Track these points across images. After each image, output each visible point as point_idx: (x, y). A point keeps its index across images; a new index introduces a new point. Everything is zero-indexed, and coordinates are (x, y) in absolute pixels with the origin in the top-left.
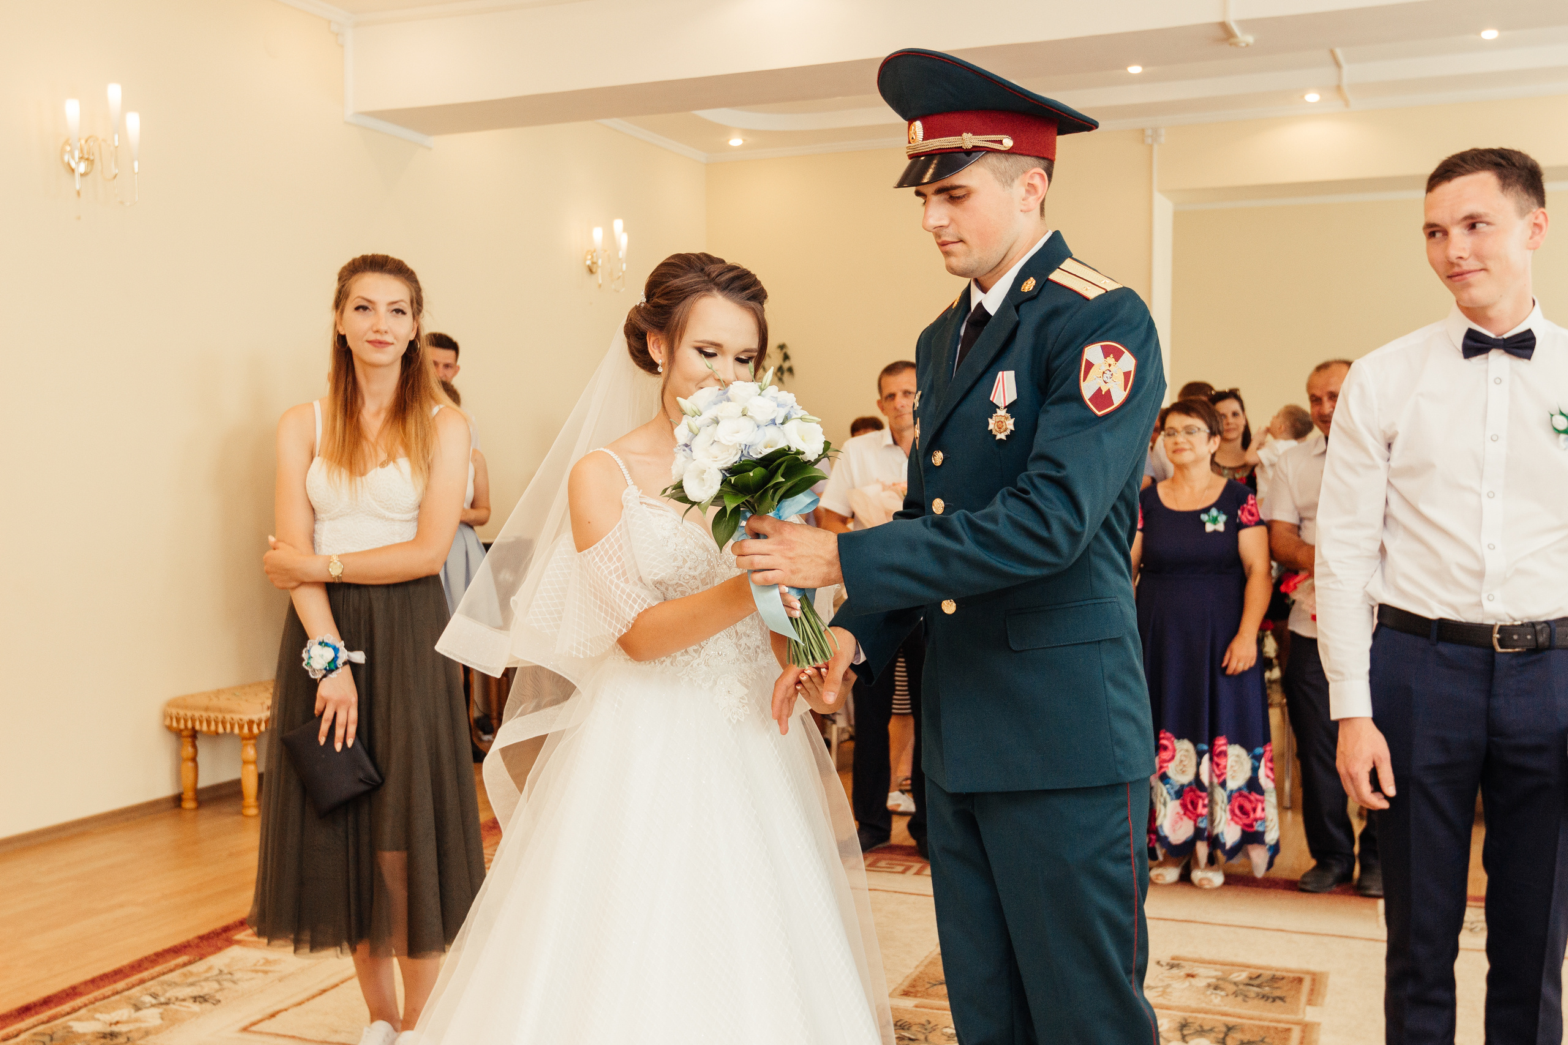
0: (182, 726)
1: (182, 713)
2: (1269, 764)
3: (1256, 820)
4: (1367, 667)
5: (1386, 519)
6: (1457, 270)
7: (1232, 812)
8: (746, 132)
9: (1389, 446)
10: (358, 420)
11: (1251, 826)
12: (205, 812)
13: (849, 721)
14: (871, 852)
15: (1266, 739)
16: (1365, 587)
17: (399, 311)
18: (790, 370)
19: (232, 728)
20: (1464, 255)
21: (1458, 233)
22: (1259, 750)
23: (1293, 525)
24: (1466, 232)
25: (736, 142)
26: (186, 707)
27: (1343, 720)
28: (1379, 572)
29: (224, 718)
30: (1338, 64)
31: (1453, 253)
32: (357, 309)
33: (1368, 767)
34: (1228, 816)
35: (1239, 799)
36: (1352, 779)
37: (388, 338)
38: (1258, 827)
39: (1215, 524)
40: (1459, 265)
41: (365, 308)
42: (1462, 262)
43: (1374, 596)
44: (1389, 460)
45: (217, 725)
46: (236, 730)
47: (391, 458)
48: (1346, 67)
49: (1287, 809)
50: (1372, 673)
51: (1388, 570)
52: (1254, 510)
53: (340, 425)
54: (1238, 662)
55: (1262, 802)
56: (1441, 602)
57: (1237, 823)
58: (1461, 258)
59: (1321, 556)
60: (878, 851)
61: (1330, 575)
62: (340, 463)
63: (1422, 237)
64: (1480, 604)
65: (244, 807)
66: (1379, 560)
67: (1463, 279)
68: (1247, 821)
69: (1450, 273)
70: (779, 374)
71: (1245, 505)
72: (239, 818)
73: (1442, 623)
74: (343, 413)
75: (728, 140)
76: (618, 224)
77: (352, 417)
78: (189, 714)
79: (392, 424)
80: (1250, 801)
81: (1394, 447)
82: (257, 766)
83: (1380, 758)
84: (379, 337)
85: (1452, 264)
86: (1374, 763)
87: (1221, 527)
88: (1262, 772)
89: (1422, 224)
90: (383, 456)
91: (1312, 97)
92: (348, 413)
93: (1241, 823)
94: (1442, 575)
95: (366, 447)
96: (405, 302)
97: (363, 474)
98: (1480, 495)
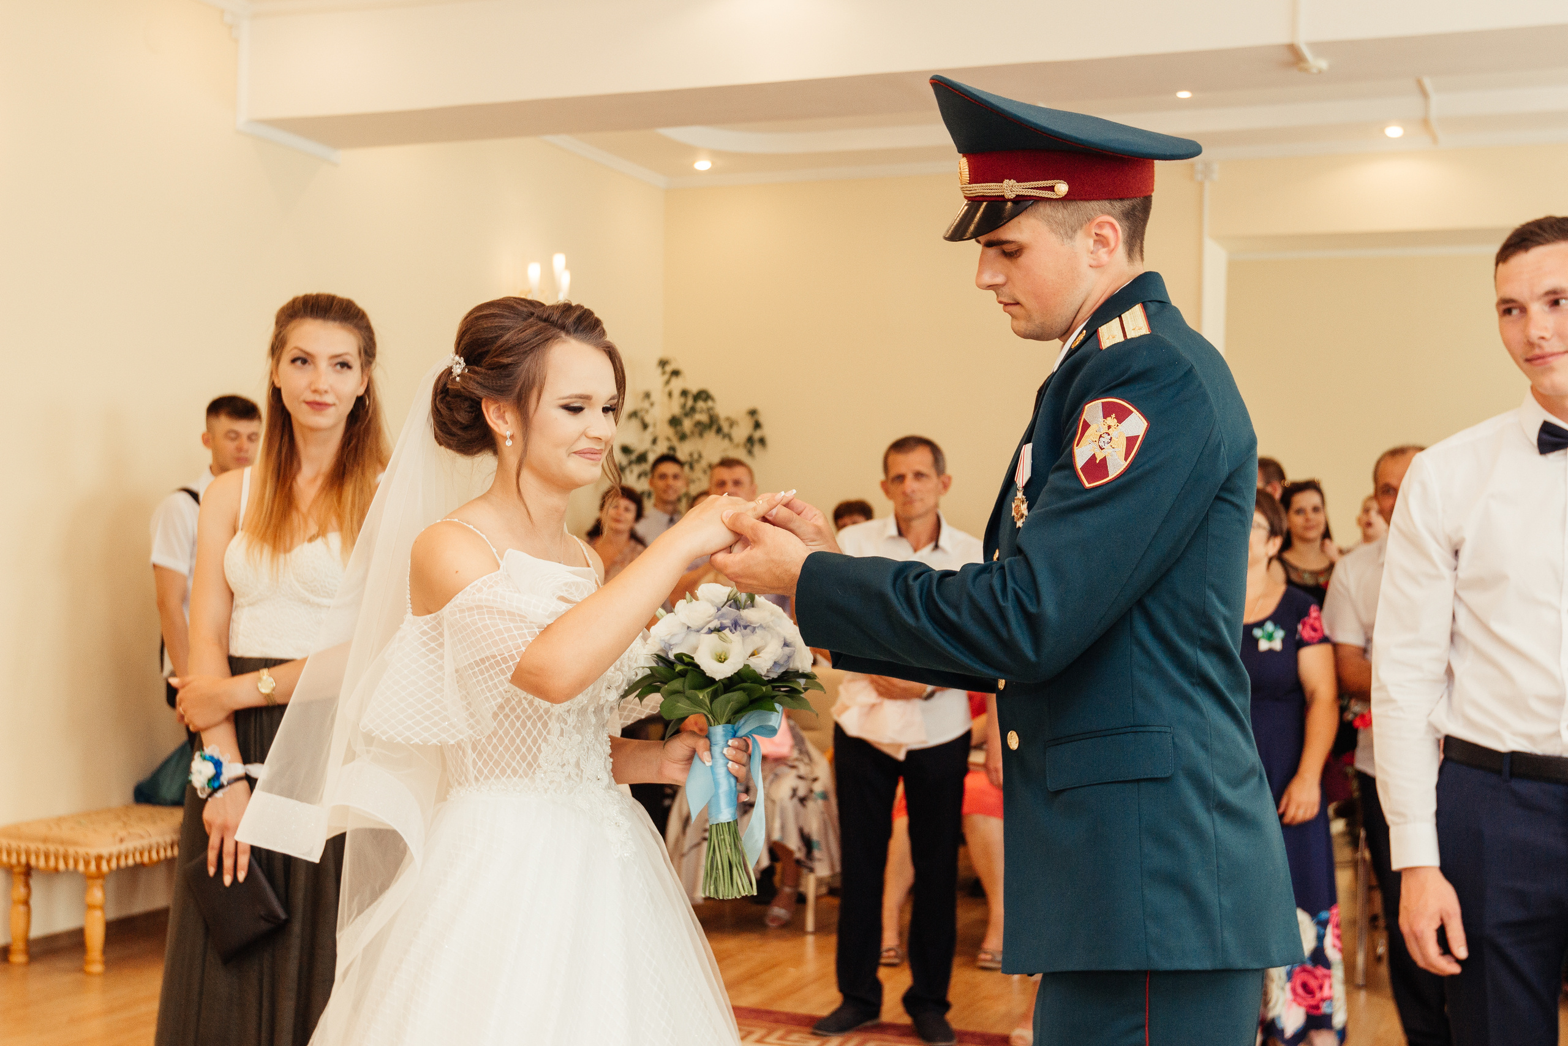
0: (14, 860)
1: (14, 844)
2: (1337, 931)
3: (1323, 1000)
4: (1433, 807)
5: (1453, 636)
6: (1537, 352)
7: (1294, 991)
8: (715, 154)
9: (1456, 553)
10: (291, 488)
11: (1317, 1007)
12: (38, 968)
13: (832, 867)
14: (860, 1030)
15: (1331, 900)
16: (1429, 715)
17: (345, 365)
18: (762, 441)
19: (76, 863)
20: (1547, 335)
21: (1538, 309)
22: (1324, 915)
23: (1358, 648)
24: (1546, 308)
25: (703, 165)
26: (20, 837)
27: (1406, 869)
28: (1445, 697)
29: (67, 851)
30: (1424, 93)
31: (1535, 333)
32: (294, 361)
33: (1436, 925)
34: (1289, 995)
35: (1303, 974)
36: (1417, 939)
37: (328, 399)
38: (1325, 1008)
39: (1271, 641)
40: (1540, 347)
41: (304, 361)
42: (1543, 343)
43: (1439, 726)
44: (1456, 569)
45: (57, 859)
46: (81, 867)
47: (322, 532)
48: (1435, 99)
49: (1359, 987)
50: (1439, 814)
51: (1456, 696)
52: (1317, 625)
53: (270, 492)
54: (1298, 807)
55: (1329, 977)
56: (1515, 734)
57: (1300, 1004)
58: (1543, 338)
59: (1378, 679)
60: (867, 1030)
61: (1390, 701)
62: (263, 538)
63: (1494, 314)
64: (1557, 734)
65: (86, 962)
66: (1446, 684)
67: (1545, 363)
68: (1313, 1002)
69: (1530, 356)
70: (749, 445)
71: (1306, 619)
72: (79, 976)
73: (1514, 756)
74: (274, 479)
75: (694, 162)
76: (559, 261)
77: (284, 485)
78: (23, 846)
79: (327, 494)
80: (1316, 978)
81: (1461, 554)
82: (104, 913)
83: (1449, 915)
84: (318, 398)
85: (1531, 344)
86: (1442, 920)
87: (1277, 645)
88: (1329, 941)
89: (1494, 300)
90: (313, 529)
91: (1394, 131)
92: (280, 480)
93: (1305, 1003)
94: (1518, 704)
95: (296, 518)
96: (351, 355)
97: (288, 550)
98: (1559, 612)
